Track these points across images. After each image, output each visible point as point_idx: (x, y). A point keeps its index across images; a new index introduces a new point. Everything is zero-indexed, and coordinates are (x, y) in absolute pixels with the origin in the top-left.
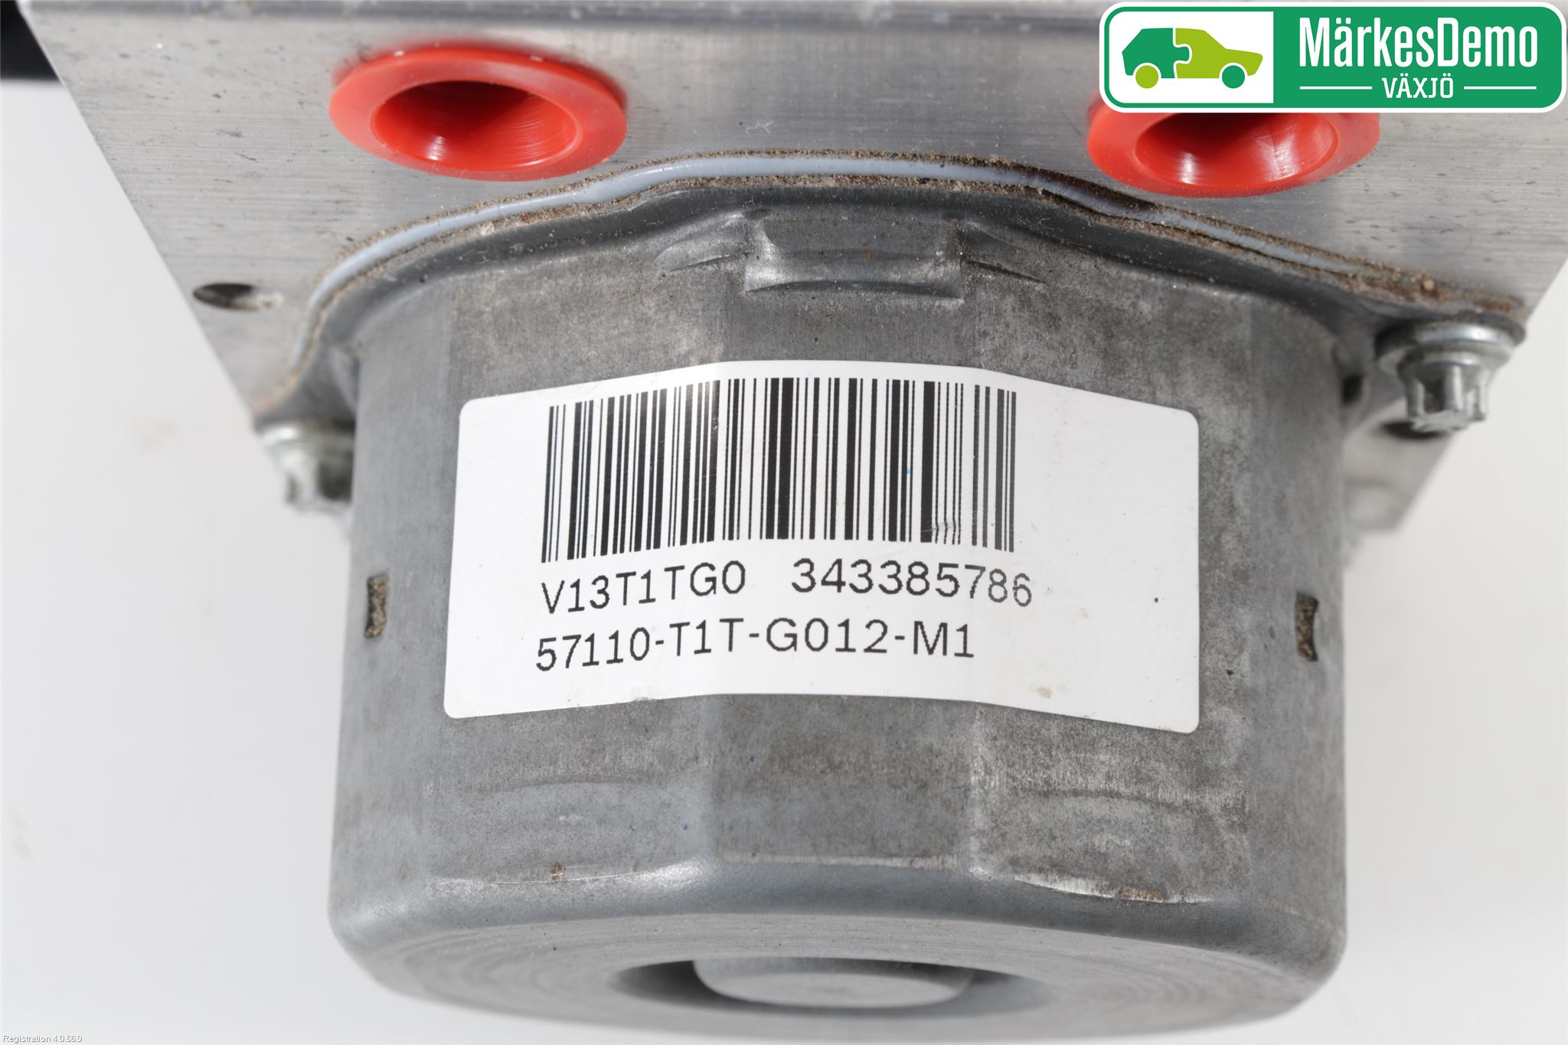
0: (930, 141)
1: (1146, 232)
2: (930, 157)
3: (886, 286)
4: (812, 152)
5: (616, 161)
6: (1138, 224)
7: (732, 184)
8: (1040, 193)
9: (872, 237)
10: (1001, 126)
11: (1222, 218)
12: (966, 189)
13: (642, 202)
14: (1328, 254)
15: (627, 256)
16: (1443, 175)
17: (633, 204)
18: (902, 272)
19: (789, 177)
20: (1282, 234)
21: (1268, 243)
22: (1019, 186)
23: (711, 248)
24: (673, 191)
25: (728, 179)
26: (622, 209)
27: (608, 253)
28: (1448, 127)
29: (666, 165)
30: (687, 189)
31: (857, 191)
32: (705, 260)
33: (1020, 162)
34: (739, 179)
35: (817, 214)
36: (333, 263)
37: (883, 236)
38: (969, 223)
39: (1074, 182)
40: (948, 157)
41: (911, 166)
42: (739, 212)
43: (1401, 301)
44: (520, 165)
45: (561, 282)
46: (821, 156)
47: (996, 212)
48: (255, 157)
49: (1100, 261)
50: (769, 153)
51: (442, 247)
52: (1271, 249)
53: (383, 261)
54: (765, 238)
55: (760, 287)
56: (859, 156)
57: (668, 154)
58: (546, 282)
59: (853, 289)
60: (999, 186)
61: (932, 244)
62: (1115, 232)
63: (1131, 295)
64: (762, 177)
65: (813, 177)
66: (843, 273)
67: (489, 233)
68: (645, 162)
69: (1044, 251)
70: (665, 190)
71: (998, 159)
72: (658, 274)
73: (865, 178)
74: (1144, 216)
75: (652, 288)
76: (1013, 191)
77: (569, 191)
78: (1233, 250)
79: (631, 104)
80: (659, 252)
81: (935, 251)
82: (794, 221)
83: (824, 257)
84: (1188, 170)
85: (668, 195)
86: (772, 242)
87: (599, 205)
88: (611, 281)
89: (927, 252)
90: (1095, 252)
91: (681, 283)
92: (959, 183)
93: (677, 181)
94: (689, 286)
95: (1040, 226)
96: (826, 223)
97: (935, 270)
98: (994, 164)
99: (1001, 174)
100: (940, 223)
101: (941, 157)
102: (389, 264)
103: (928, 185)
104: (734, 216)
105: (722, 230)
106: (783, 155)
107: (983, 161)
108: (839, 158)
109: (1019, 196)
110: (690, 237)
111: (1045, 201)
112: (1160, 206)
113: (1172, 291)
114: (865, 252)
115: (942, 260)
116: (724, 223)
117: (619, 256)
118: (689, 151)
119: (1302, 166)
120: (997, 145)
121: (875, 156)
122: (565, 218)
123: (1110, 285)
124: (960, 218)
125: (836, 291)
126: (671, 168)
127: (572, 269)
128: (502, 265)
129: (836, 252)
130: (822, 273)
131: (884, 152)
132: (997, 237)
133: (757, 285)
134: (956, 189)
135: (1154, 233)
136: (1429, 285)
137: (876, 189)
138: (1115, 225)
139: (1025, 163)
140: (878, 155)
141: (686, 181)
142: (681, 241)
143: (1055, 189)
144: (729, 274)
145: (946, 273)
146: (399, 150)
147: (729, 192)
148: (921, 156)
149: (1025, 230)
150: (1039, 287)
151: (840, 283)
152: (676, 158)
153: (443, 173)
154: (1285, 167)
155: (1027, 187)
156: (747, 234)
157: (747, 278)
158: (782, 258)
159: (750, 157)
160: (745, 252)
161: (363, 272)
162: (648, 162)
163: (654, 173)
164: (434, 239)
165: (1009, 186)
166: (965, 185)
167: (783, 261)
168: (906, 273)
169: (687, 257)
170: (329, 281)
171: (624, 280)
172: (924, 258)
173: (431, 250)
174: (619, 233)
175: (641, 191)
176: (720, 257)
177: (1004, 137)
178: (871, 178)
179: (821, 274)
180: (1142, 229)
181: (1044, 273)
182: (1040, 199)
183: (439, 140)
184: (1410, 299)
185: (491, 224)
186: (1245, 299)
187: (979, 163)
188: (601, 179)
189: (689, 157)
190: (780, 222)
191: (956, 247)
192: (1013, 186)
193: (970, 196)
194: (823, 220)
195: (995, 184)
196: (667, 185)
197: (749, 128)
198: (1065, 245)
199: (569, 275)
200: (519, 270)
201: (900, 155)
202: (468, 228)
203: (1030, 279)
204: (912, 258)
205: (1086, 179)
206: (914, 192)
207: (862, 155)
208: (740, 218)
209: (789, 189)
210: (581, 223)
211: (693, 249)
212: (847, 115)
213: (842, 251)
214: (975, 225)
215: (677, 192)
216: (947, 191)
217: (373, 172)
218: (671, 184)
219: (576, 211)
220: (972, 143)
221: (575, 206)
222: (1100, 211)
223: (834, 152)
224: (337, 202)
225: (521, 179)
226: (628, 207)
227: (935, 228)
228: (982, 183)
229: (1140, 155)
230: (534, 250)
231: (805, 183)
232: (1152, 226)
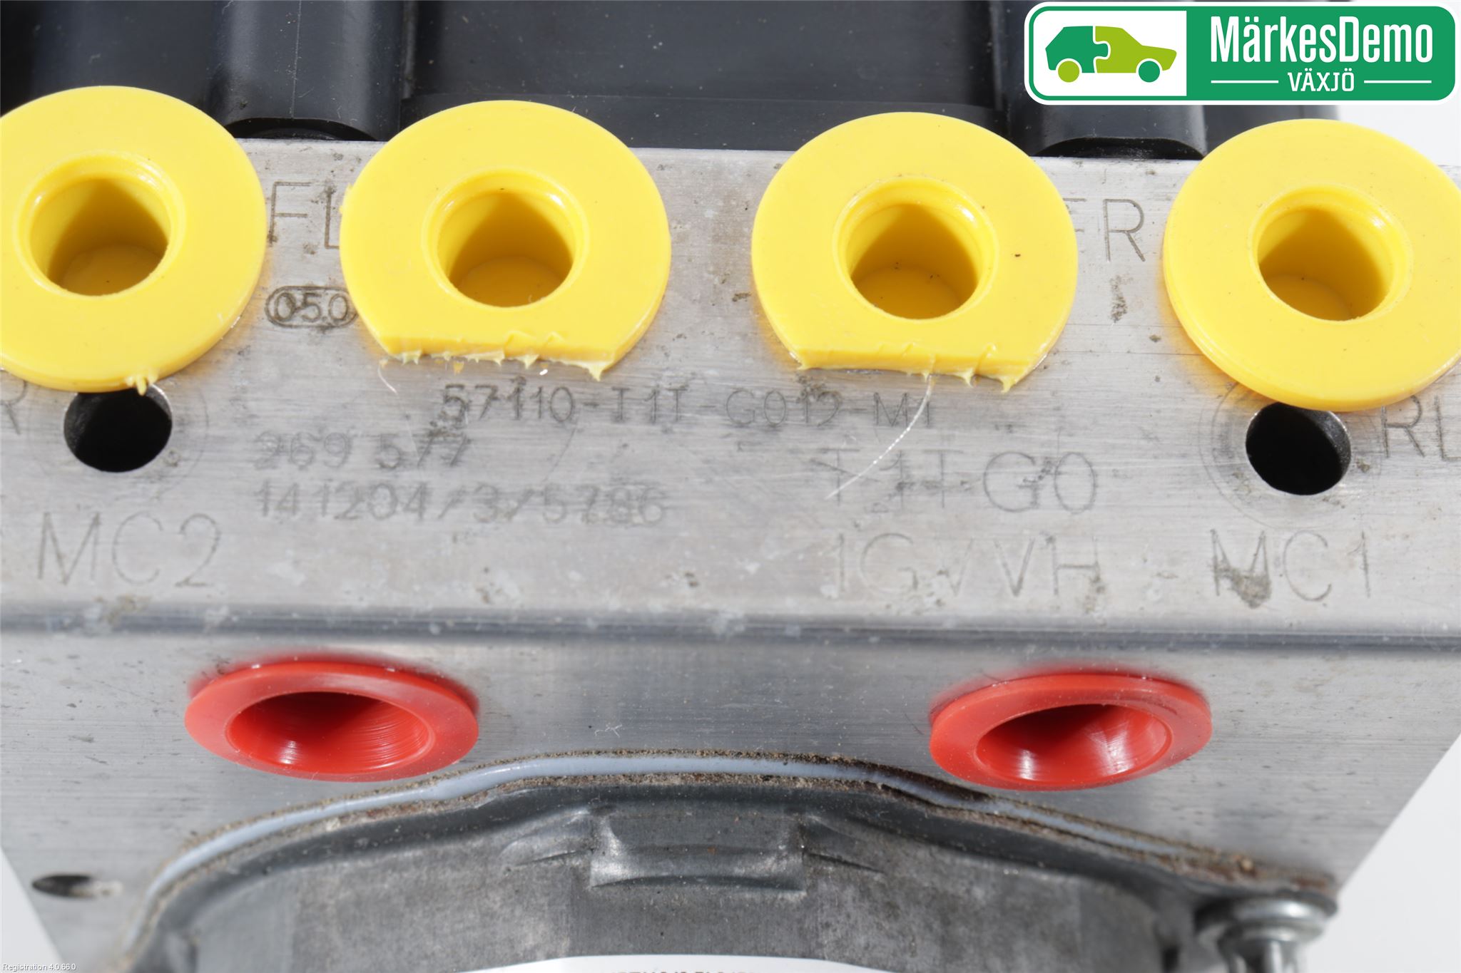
0: (775, 741)
1: (980, 822)
2: (773, 755)
3: (731, 880)
4: (658, 752)
5: (464, 761)
6: (972, 814)
7: (578, 783)
8: (880, 787)
9: (716, 832)
10: (845, 728)
11: (1053, 806)
12: (809, 785)
13: (488, 800)
14: (1152, 838)
15: (472, 850)
16: (1267, 767)
17: (480, 802)
18: (746, 867)
19: (635, 775)
20: (1110, 820)
21: (1096, 829)
22: (860, 781)
23: (556, 843)
24: (521, 789)
25: (575, 778)
26: (469, 807)
27: (452, 847)
28: (1276, 724)
29: (514, 764)
30: (534, 788)
31: (702, 789)
32: (550, 855)
33: (860, 759)
34: (585, 778)
35: (662, 811)
36: (176, 855)
37: (726, 831)
38: (810, 817)
39: (912, 777)
40: (791, 755)
41: (754, 764)
42: (585, 809)
43: (1220, 880)
44: (371, 768)
45: (405, 875)
46: (666, 755)
47: (837, 806)
48: (105, 760)
49: (934, 849)
50: (616, 753)
51: (287, 842)
52: (1099, 834)
53: (225, 854)
54: (610, 834)
55: (606, 882)
56: (705, 755)
57: (516, 755)
58: (390, 875)
59: (698, 883)
60: (840, 781)
61: (774, 838)
62: (950, 823)
63: (966, 882)
64: (608, 776)
65: (659, 775)
66: (688, 868)
67: (335, 829)
68: (492, 761)
69: (881, 842)
70: (512, 788)
71: (839, 756)
72: (503, 868)
73: (710, 776)
74: (979, 806)
75: (498, 882)
76: (853, 786)
77: (416, 789)
78: (1063, 837)
79: (483, 709)
80: (504, 847)
81: (778, 845)
82: (639, 818)
83: (669, 852)
84: (1027, 767)
85: (516, 793)
86: (618, 838)
87: (445, 802)
88: (456, 875)
89: (770, 846)
90: (931, 841)
91: (527, 878)
92: (802, 780)
93: (524, 780)
94: (534, 880)
95: (878, 818)
96: (671, 819)
97: (778, 864)
98: (835, 762)
99: (842, 770)
100: (783, 817)
101: (784, 755)
102: (233, 857)
103: (771, 783)
104: (580, 813)
105: (568, 826)
106: (629, 755)
107: (825, 759)
108: (685, 757)
109: (859, 791)
110: (536, 832)
111: (884, 796)
112: (994, 797)
113: (1005, 876)
114: (710, 847)
115: (785, 854)
116: (569, 819)
117: (464, 850)
118: (537, 751)
119: (1135, 762)
120: (839, 744)
121: (720, 755)
122: (412, 814)
123: (945, 872)
124: (802, 812)
125: (681, 885)
126: (518, 768)
127: (417, 863)
128: (345, 858)
129: (681, 847)
130: (668, 868)
131: (729, 751)
132: (837, 830)
133: (603, 880)
134: (799, 785)
135: (988, 823)
136: (1247, 864)
137: (720, 787)
138: (950, 816)
139: (866, 760)
140: (723, 754)
141: (533, 780)
142: (526, 836)
143: (895, 783)
144: (574, 869)
145: (788, 867)
146: (252, 755)
147: (576, 790)
148: (764, 754)
149: (864, 823)
150: (878, 877)
151: (685, 878)
152: (524, 758)
153: (293, 775)
154: (1119, 763)
155: (867, 783)
156: (592, 830)
157: (593, 873)
158: (628, 854)
159: (597, 756)
160: (590, 847)
161: (206, 864)
162: (496, 762)
163: (501, 772)
164: (278, 834)
165: (850, 781)
166: (807, 781)
167: (629, 857)
168: (750, 867)
169: (533, 852)
170: (170, 872)
171: (469, 874)
172: (767, 853)
173: (275, 845)
174: (464, 829)
175: (489, 789)
176: (566, 852)
177: (847, 737)
178: (715, 776)
179: (667, 870)
180: (975, 819)
181: (881, 863)
182: (880, 793)
183: (292, 745)
184: (1230, 878)
185: (337, 820)
186: (1073, 882)
187: (821, 760)
188: (448, 777)
189: (537, 757)
190: (625, 818)
191: (798, 840)
192: (854, 782)
193: (812, 792)
194: (668, 816)
195: (836, 780)
196: (515, 783)
197: (598, 731)
198: (902, 836)
199: (413, 869)
200: (364, 863)
201: (744, 754)
202: (314, 823)
203: (868, 869)
204: (755, 852)
205: (924, 774)
206: (757, 788)
207: (707, 754)
208: (586, 815)
209: (636, 787)
210: (427, 819)
211: (540, 844)
212: (695, 718)
213: (687, 847)
214: (815, 818)
215: (524, 791)
216: (790, 787)
217: (222, 772)
218: (519, 782)
219: (422, 807)
220: (815, 743)
221: (421, 802)
222: (936, 803)
223: (679, 751)
224: (184, 800)
225: (370, 780)
226: (475, 804)
227: (778, 822)
228: (824, 779)
229: (980, 754)
230: (379, 844)
231: (651, 781)
232: (987, 817)
